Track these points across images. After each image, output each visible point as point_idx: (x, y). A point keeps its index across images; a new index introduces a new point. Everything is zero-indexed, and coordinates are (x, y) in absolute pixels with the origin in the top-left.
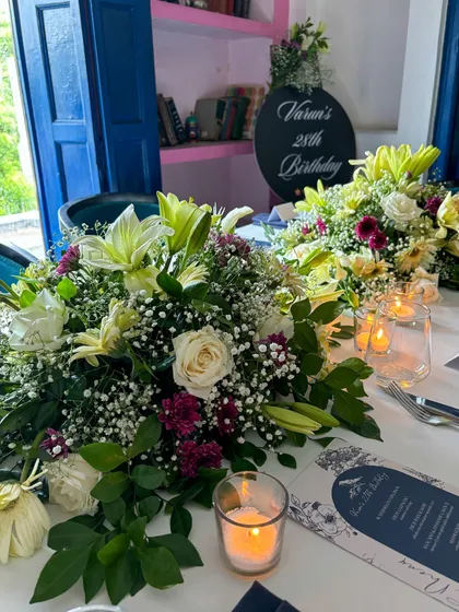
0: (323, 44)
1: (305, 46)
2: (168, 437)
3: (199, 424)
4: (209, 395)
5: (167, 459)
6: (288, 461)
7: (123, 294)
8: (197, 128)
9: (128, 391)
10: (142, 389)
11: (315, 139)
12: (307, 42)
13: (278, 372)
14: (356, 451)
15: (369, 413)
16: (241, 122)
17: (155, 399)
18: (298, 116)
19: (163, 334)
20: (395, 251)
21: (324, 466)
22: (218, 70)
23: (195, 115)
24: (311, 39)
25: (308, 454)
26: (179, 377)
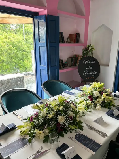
0: (93, 49)
1: (90, 49)
2: (57, 128)
3: (61, 127)
4: (62, 124)
5: (57, 130)
6: (71, 132)
7: (53, 110)
8: (67, 64)
9: (53, 122)
10: (55, 122)
11: (91, 67)
12: (90, 48)
13: (69, 122)
14: (79, 132)
15: (83, 127)
16: (76, 62)
17: (56, 123)
18: (88, 63)
19: (57, 116)
20: (95, 101)
21: (75, 133)
22: (72, 52)
23: (67, 61)
24: (91, 48)
25: (74, 132)
26: (59, 121)
